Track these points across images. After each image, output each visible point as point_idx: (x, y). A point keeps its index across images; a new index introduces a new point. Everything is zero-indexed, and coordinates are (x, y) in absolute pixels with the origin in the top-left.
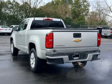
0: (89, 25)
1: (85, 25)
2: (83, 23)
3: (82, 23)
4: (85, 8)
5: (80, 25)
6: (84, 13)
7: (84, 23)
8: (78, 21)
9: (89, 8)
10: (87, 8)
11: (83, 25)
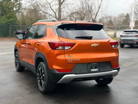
0: (21, 25)
1: (16, 25)
2: (14, 21)
3: (12, 22)
4: (15, 3)
5: (10, 25)
6: (15, 9)
7: (14, 23)
8: (7, 19)
9: (21, 2)
10: (18, 2)
11: (14, 25)
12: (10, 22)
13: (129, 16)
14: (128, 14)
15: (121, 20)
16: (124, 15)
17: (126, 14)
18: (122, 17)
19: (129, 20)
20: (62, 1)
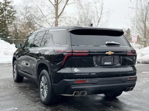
14: (129, 29)
16: (125, 31)
19: (130, 35)
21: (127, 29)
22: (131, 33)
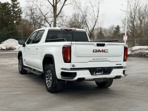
12: (11, 34)
13: (119, 28)
14: (118, 26)
15: (111, 32)
16: (114, 27)
17: (116, 26)
18: (112, 29)
19: (120, 32)
20: (57, 14)
21: (117, 26)
22: (120, 29)
